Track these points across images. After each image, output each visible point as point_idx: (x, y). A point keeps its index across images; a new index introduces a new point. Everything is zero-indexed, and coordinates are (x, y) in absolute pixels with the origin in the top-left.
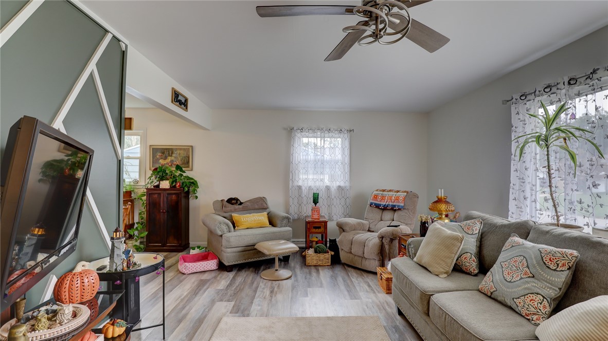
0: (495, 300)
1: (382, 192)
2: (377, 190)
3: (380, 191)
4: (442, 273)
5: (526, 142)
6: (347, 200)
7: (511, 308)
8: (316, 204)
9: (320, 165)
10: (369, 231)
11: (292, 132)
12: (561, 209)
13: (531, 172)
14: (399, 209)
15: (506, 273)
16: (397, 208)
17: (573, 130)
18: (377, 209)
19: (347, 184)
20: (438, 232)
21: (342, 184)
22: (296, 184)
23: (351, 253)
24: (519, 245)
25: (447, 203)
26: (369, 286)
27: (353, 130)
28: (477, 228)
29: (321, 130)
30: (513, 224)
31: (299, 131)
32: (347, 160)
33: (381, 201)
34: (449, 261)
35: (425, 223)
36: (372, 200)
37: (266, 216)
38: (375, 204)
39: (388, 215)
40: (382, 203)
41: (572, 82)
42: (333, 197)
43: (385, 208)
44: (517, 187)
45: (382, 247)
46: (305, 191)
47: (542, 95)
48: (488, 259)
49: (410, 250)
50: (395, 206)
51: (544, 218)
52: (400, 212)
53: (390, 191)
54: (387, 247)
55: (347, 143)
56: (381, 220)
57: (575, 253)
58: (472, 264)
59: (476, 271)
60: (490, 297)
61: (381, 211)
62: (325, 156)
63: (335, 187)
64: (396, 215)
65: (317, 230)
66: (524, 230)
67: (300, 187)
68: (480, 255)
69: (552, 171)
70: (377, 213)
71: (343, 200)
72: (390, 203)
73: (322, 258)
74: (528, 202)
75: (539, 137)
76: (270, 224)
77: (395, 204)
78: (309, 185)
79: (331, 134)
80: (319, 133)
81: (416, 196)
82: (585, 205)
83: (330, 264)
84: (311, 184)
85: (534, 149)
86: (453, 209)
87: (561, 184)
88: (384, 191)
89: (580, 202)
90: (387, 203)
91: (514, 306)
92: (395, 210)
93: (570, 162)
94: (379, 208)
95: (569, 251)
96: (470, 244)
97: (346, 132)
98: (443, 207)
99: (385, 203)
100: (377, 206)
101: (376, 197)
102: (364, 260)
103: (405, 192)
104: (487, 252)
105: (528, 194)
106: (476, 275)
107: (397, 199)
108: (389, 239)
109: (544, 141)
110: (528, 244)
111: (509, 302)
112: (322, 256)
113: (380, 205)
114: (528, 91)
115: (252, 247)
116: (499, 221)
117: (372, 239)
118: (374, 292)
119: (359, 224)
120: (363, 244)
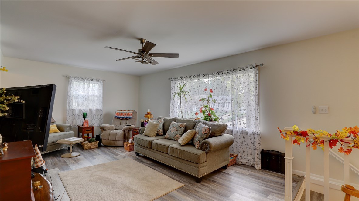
0: (169, 139)
1: (121, 112)
2: (118, 111)
3: (120, 111)
4: (153, 136)
5: (175, 95)
6: (102, 116)
7: (173, 140)
8: (85, 119)
9: (86, 98)
10: (115, 129)
11: (69, 79)
12: (183, 114)
13: (176, 103)
14: (130, 119)
15: (171, 131)
16: (128, 118)
17: (186, 92)
18: (119, 120)
19: (102, 108)
20: (151, 123)
21: (98, 108)
22: (71, 108)
23: (109, 140)
24: (174, 123)
25: (151, 114)
26: (121, 151)
27: (105, 81)
28: (163, 121)
29: (88, 79)
30: (172, 119)
31: (73, 78)
32: (101, 96)
33: (120, 116)
34: (155, 132)
35: (143, 122)
36: (116, 115)
37: (56, 126)
38: (118, 117)
39: (124, 122)
40: (121, 116)
41: (186, 77)
42: (94, 115)
43: (123, 119)
44: (172, 108)
45: (125, 134)
46: (77, 112)
47: (179, 79)
48: (166, 130)
49: (140, 132)
50: (127, 117)
51: (180, 117)
52: (130, 120)
53: (125, 111)
54: (127, 134)
55: (101, 87)
56: (121, 124)
57: (185, 123)
58: (161, 132)
59: (163, 134)
60: (167, 139)
61: (120, 120)
62: (90, 93)
63: (95, 110)
64: (128, 121)
65: (88, 131)
66: (175, 120)
67: (73, 110)
68: (164, 129)
69: (181, 103)
70: (118, 121)
71: (99, 116)
72: (125, 116)
73: (93, 144)
74: (175, 113)
75: (179, 93)
76: (59, 131)
77: (127, 116)
78: (79, 109)
79: (93, 82)
80: (86, 81)
81: (136, 112)
82: (188, 113)
83: (97, 147)
84: (81, 108)
85: (177, 96)
86: (153, 116)
87: (183, 107)
88: (122, 111)
89: (187, 112)
90: (124, 116)
91: (173, 139)
92: (127, 119)
93: (185, 100)
94: (119, 119)
95: (184, 123)
96: (161, 126)
97: (101, 81)
98: (149, 116)
99: (122, 116)
100: (119, 118)
101: (118, 114)
102: (116, 142)
103: (132, 111)
104: (165, 128)
105: (175, 110)
106: (163, 135)
107: (129, 114)
108: (127, 131)
109: (179, 94)
110: (176, 123)
111: (172, 138)
112: (93, 143)
113: (120, 117)
114: (176, 77)
115: (55, 143)
116: (168, 118)
117: (120, 132)
118: (124, 152)
119: (111, 126)
120: (116, 135)
